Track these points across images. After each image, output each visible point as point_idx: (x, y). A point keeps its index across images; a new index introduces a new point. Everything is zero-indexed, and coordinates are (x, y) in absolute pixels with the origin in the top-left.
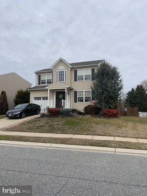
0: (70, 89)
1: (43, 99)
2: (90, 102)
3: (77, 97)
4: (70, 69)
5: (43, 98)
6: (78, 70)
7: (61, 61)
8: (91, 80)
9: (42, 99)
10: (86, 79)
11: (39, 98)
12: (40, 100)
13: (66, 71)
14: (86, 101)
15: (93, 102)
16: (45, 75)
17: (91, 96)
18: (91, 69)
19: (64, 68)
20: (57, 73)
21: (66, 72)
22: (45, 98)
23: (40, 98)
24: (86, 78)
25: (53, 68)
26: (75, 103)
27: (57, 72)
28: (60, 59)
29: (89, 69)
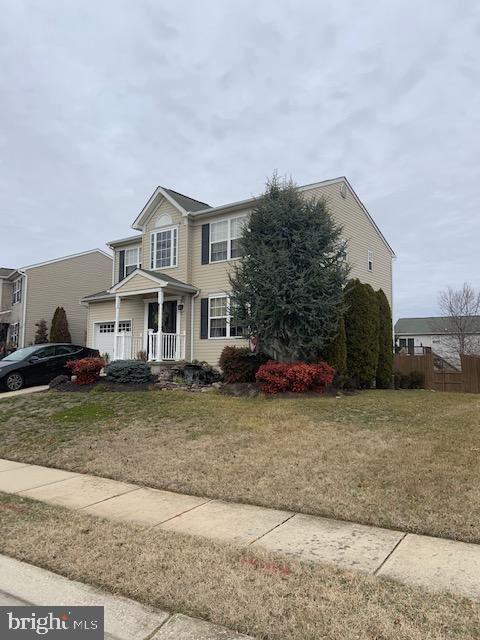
0: (186, 292)
3: (210, 318)
4: (186, 222)
6: (211, 222)
7: (164, 198)
11: (109, 326)
12: (113, 331)
13: (175, 231)
14: (233, 332)
19: (170, 222)
20: (153, 240)
21: (175, 235)
23: (113, 326)
24: (235, 251)
25: (142, 225)
26: (203, 341)
27: (153, 236)
28: (157, 192)
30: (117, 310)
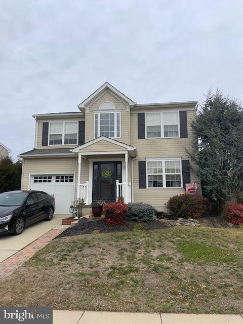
1: (57, 181)
2: (180, 186)
3: (147, 174)
4: (128, 110)
5: (57, 177)
6: (146, 113)
7: (107, 91)
8: (179, 136)
9: (54, 179)
10: (166, 134)
11: (45, 178)
12: (50, 181)
13: (118, 114)
14: (168, 184)
15: (187, 188)
16: (62, 123)
17: (181, 174)
18: (178, 111)
19: (114, 108)
20: (96, 118)
21: (118, 117)
22: (69, 178)
23: (50, 177)
24: (167, 132)
25: (86, 106)
26: (141, 190)
27: (96, 115)
28: (105, 87)
29: (173, 111)
30: (80, 165)
